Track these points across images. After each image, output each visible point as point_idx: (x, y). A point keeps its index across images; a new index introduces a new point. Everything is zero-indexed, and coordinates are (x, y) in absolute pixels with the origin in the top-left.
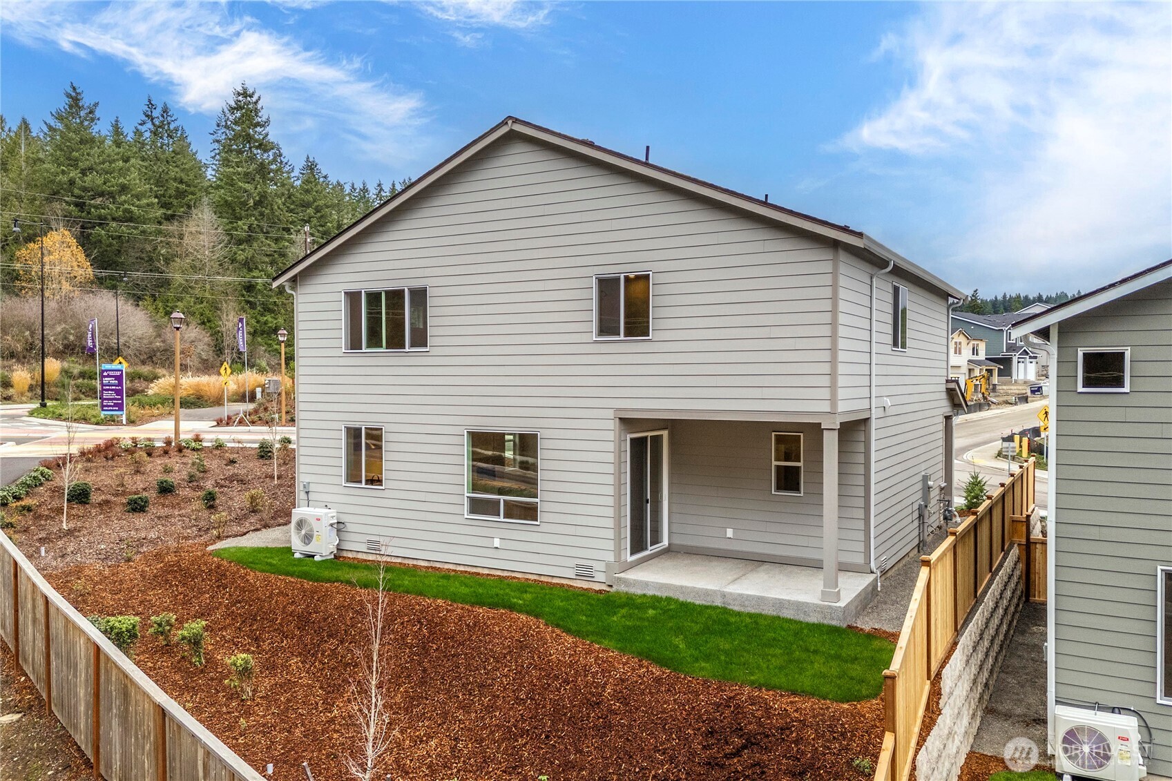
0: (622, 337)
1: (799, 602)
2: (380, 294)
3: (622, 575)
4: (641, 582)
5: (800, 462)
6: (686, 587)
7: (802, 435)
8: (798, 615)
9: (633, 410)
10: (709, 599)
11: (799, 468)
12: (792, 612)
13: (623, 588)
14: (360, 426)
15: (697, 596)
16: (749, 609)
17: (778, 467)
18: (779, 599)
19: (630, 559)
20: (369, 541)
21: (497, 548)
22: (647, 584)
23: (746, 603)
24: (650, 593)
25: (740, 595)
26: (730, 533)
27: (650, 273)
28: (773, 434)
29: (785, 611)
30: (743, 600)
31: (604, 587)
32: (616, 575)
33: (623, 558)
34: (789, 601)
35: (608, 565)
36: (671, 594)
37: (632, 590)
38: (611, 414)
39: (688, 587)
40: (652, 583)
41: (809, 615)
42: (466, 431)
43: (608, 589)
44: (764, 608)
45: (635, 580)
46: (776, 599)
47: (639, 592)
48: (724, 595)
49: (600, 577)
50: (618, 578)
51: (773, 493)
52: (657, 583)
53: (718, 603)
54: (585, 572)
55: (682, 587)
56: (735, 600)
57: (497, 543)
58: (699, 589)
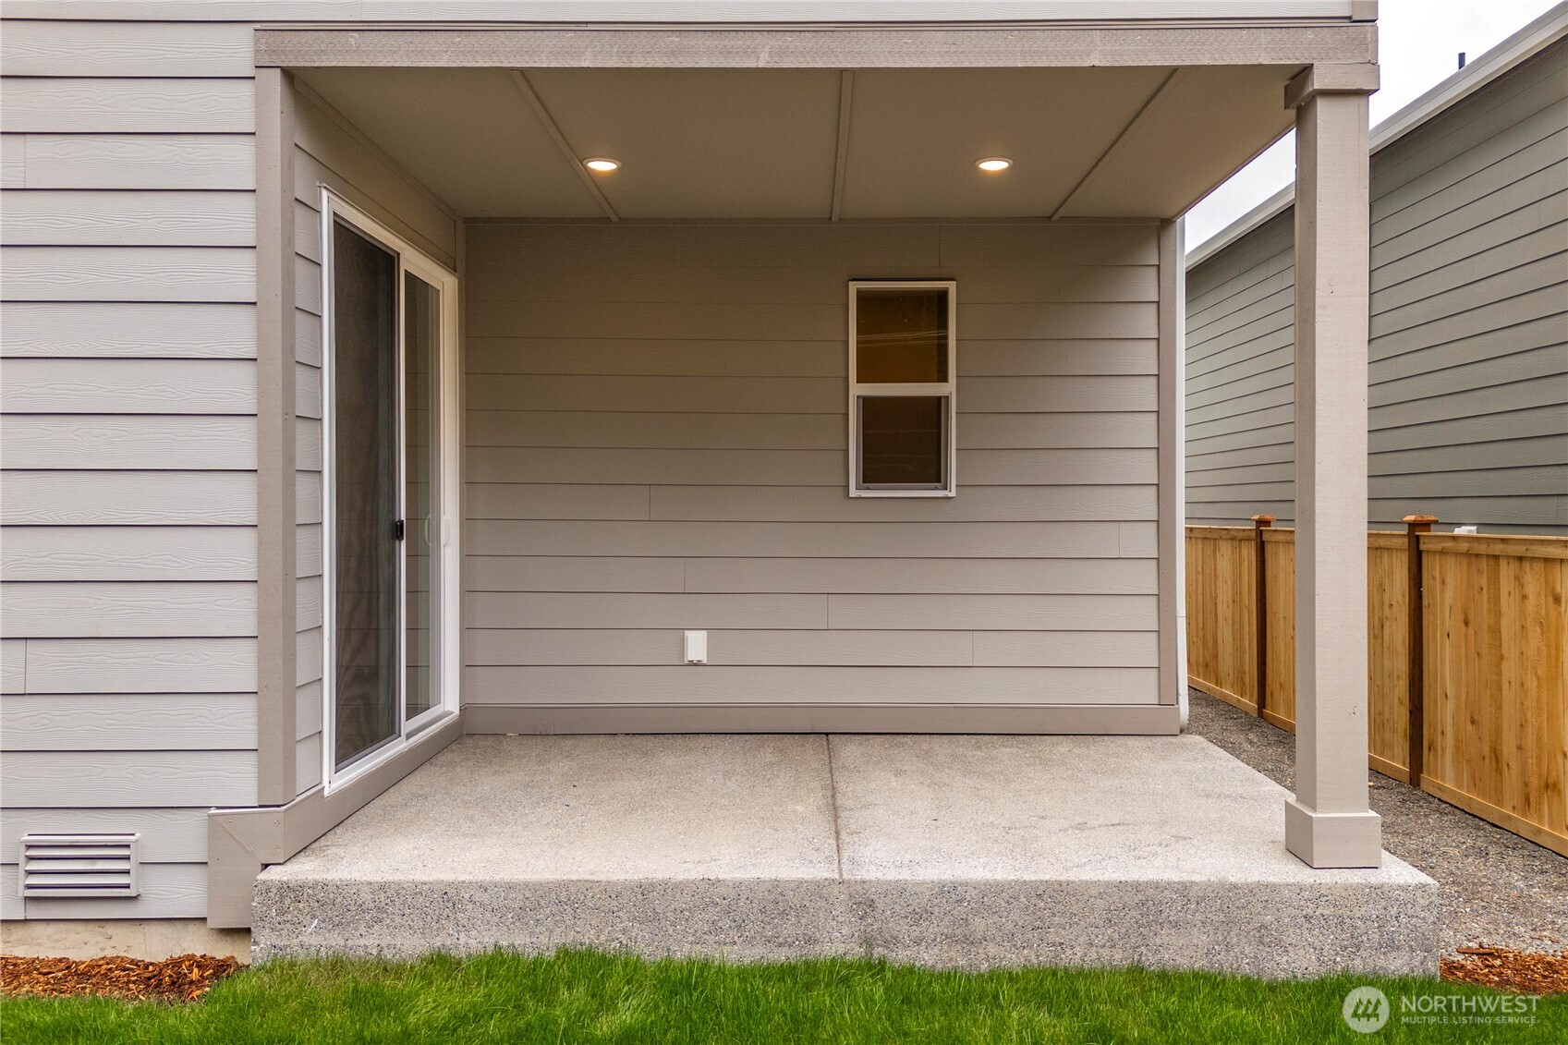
1: (1234, 887)
3: (304, 870)
4: (418, 890)
5: (945, 380)
6: (669, 888)
7: (952, 287)
8: (1228, 947)
10: (789, 929)
11: (938, 404)
12: (1201, 939)
13: (314, 939)
15: (725, 923)
16: (992, 950)
17: (868, 404)
18: (1137, 887)
19: (334, 781)
22: (449, 899)
23: (979, 925)
24: (471, 941)
26: (697, 646)
28: (854, 287)
30: (961, 910)
31: (197, 944)
32: (274, 874)
33: (303, 782)
34: (1184, 889)
35: (222, 823)
36: (587, 934)
37: (368, 942)
40: (483, 887)
41: (1279, 942)
43: (221, 950)
44: (1066, 935)
45: (383, 887)
47: (409, 944)
48: (864, 901)
49: (183, 893)
50: (285, 889)
51: (853, 493)
52: (510, 887)
53: (838, 943)
55: (644, 890)
56: (918, 917)
58: (738, 885)
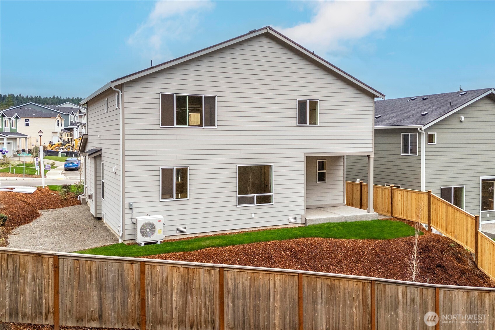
0: (308, 124)
2: (185, 97)
4: (318, 219)
7: (326, 160)
9: (312, 153)
14: (173, 167)
20: (178, 229)
21: (253, 218)
25: (350, 216)
27: (319, 100)
29: (363, 218)
31: (301, 225)
35: (302, 215)
36: (328, 221)
37: (315, 223)
38: (303, 155)
39: (334, 217)
42: (237, 166)
46: (360, 215)
47: (317, 223)
49: (299, 221)
54: (293, 221)
55: (332, 218)
56: (348, 218)
57: (253, 216)
